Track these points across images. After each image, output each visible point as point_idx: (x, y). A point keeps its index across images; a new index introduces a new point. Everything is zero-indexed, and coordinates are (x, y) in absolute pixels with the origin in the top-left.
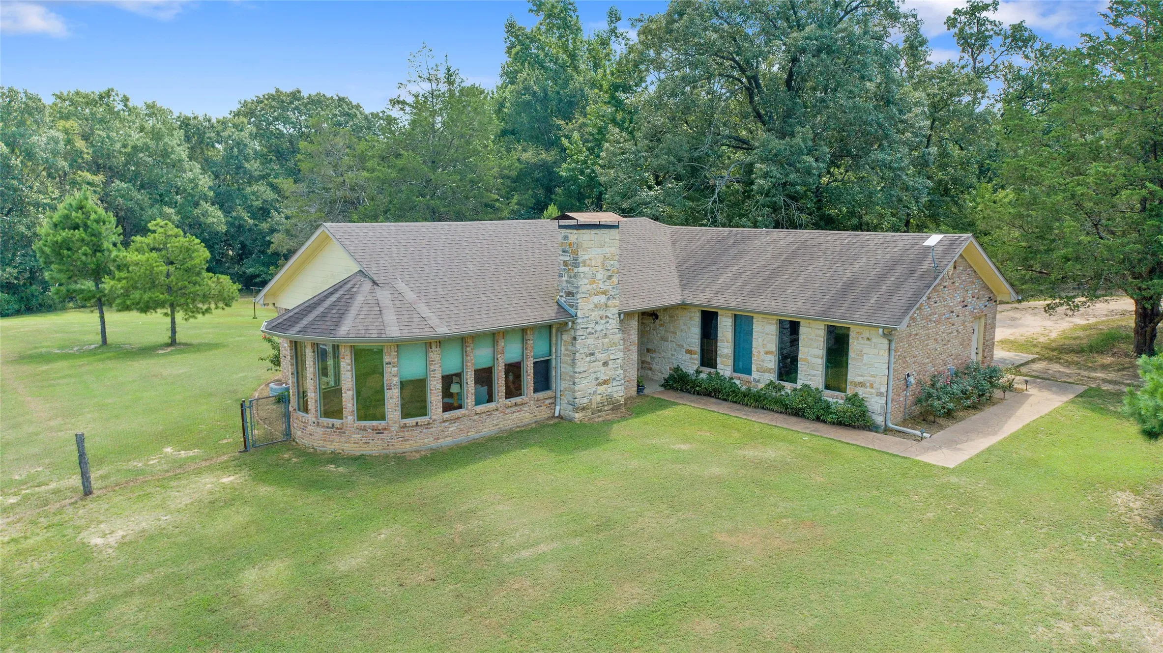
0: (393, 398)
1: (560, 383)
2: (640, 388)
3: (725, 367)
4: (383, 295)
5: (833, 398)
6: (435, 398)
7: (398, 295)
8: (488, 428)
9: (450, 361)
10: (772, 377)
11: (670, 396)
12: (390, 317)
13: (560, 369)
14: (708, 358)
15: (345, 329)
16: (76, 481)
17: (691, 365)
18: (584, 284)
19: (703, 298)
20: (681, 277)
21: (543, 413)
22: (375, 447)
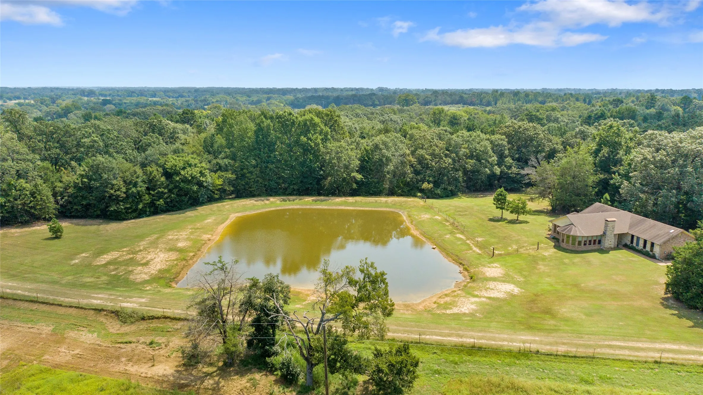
0: (577, 243)
1: (602, 244)
2: (618, 245)
3: (634, 245)
4: (576, 229)
5: (651, 253)
6: (583, 244)
7: (578, 229)
8: (590, 249)
9: (585, 239)
10: (642, 248)
11: (623, 248)
12: (578, 232)
13: (603, 241)
14: (632, 242)
15: (572, 234)
16: (536, 246)
17: (629, 243)
18: (608, 229)
19: (631, 232)
20: (630, 226)
21: (599, 248)
22: (573, 249)
